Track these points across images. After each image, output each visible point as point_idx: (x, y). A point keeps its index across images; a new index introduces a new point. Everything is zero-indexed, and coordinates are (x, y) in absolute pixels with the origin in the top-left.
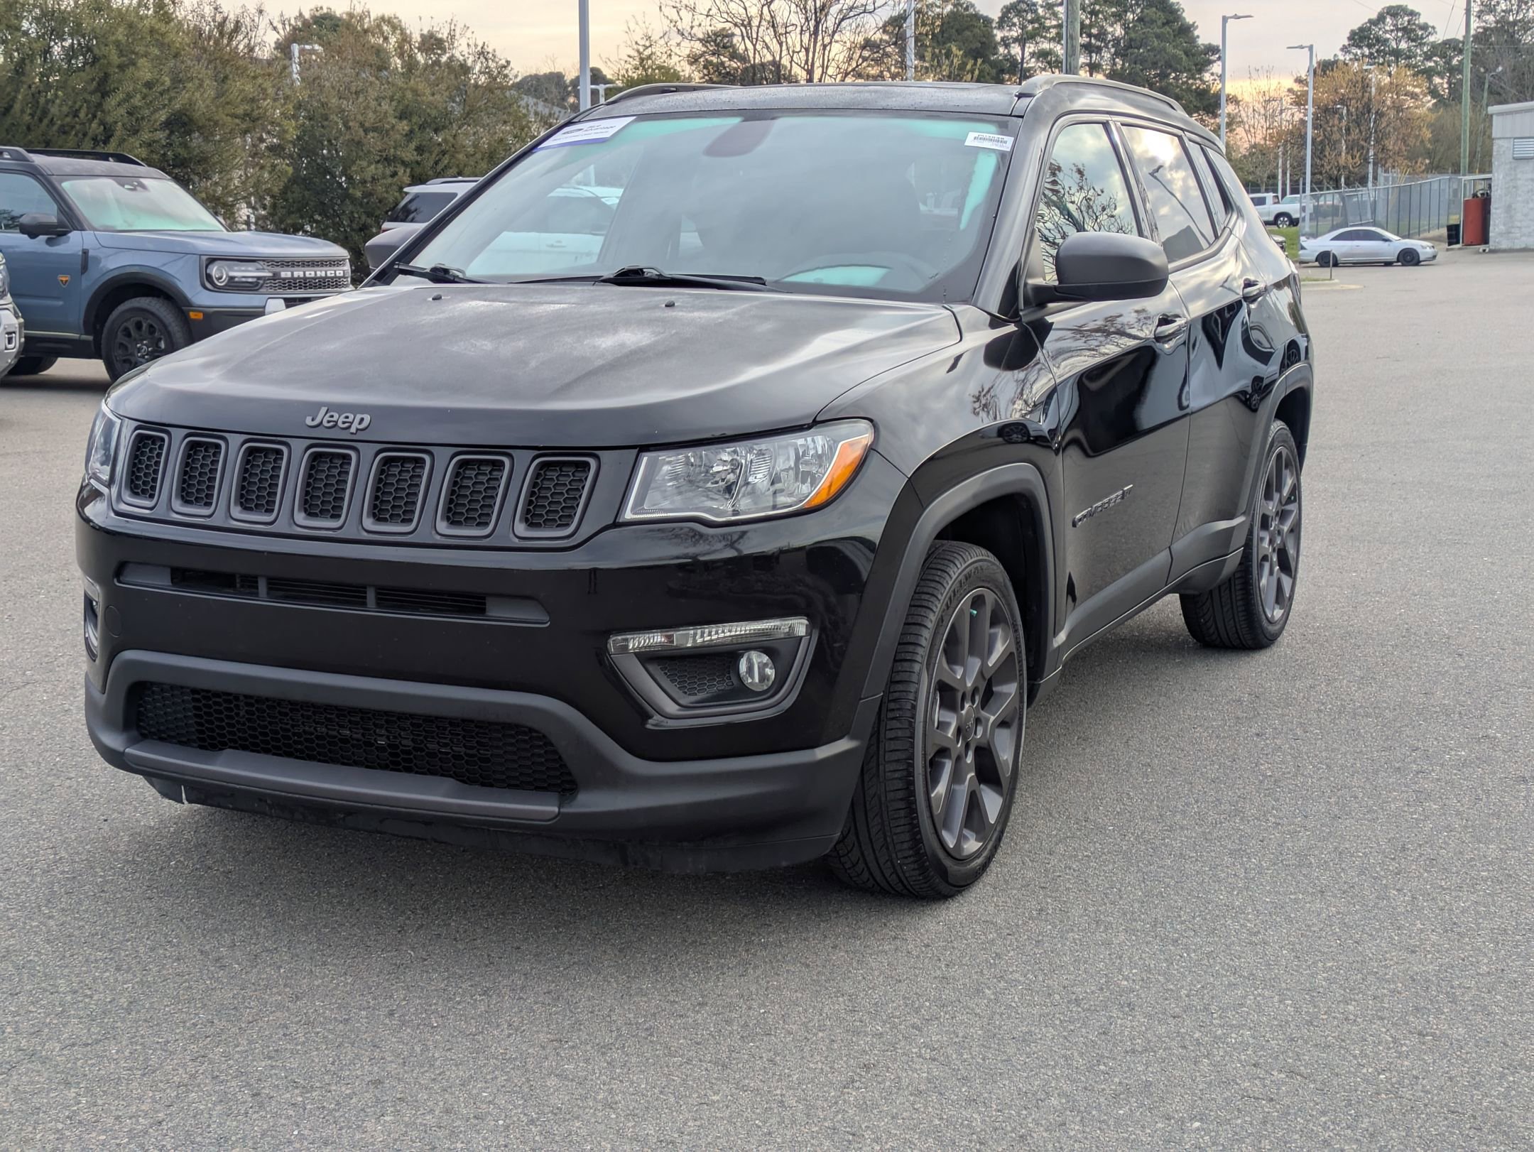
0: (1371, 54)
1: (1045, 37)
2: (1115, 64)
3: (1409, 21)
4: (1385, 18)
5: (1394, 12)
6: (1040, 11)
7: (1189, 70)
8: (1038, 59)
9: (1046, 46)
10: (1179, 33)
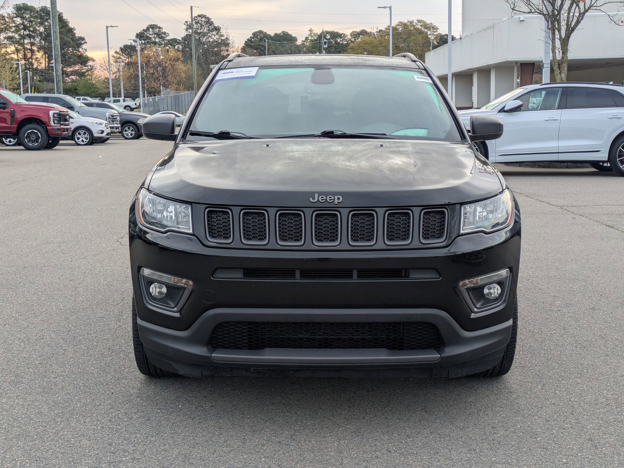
0: (145, 43)
1: (10, 31)
2: (41, 43)
3: (159, 31)
4: (149, 29)
5: (153, 27)
6: (7, 20)
7: (74, 47)
8: (7, 40)
9: (10, 34)
10: (68, 31)
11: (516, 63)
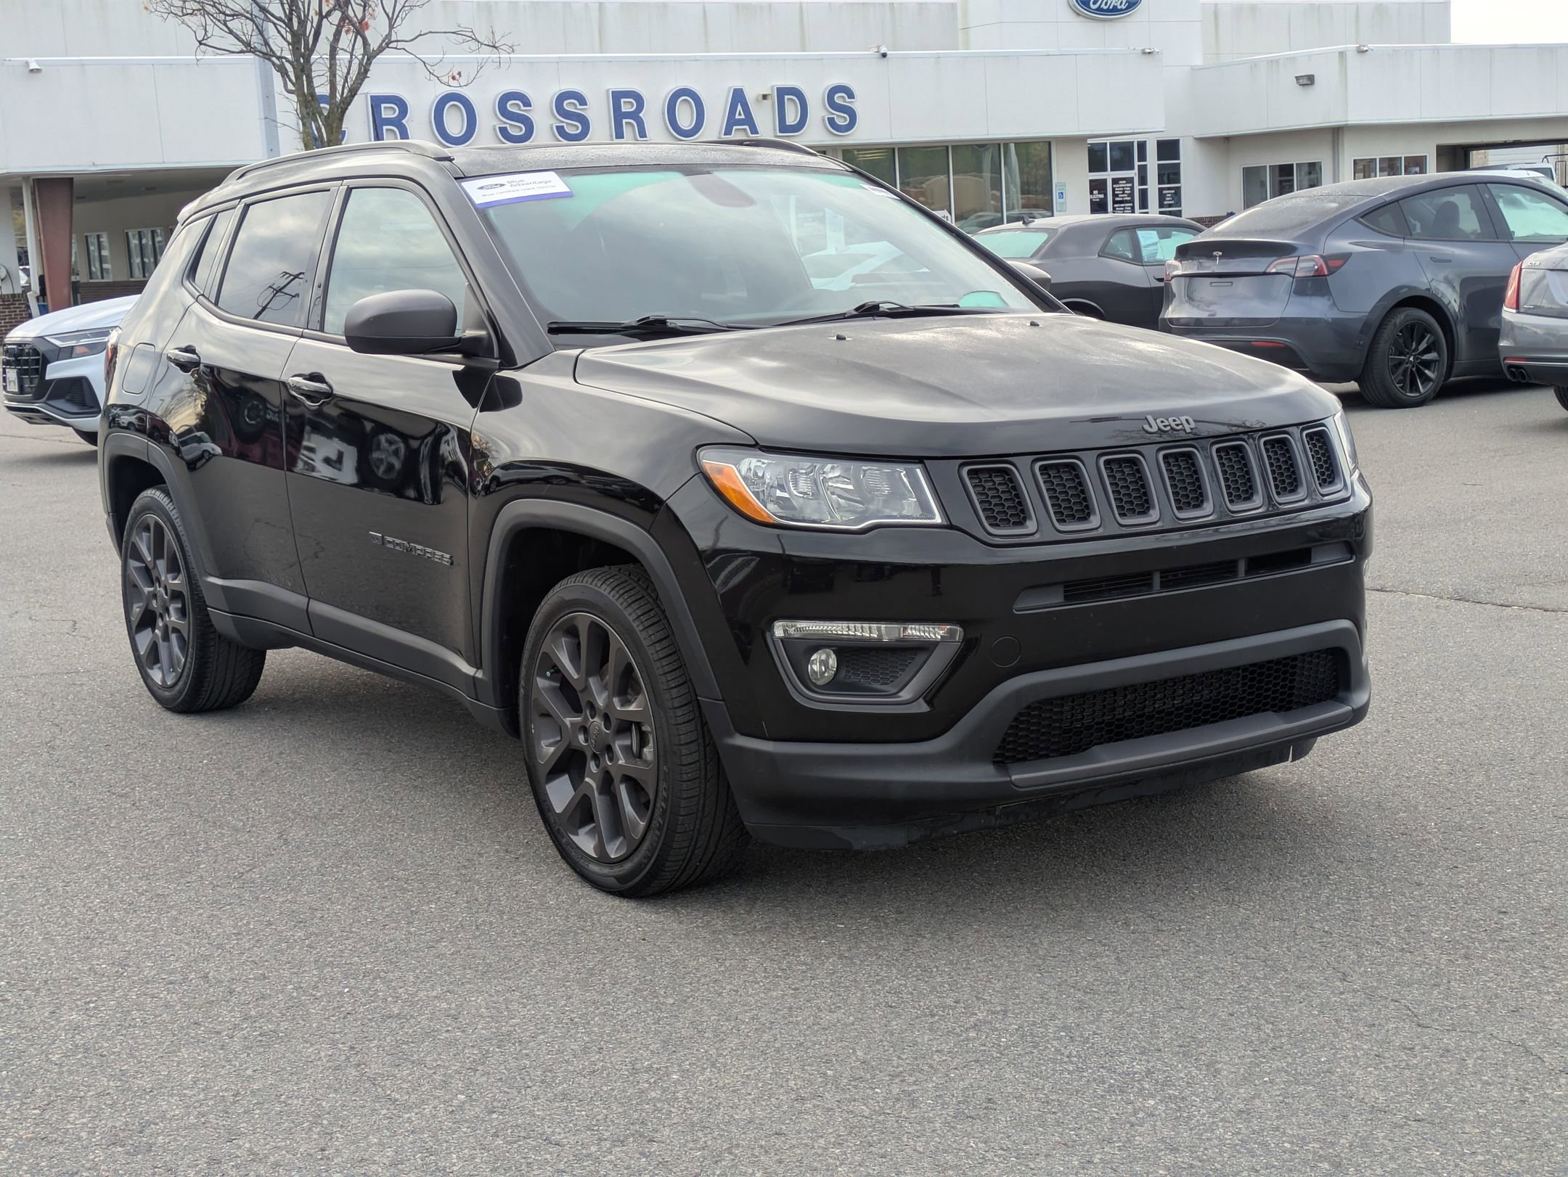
11: (26, 177)
